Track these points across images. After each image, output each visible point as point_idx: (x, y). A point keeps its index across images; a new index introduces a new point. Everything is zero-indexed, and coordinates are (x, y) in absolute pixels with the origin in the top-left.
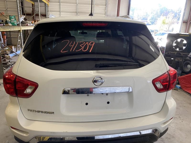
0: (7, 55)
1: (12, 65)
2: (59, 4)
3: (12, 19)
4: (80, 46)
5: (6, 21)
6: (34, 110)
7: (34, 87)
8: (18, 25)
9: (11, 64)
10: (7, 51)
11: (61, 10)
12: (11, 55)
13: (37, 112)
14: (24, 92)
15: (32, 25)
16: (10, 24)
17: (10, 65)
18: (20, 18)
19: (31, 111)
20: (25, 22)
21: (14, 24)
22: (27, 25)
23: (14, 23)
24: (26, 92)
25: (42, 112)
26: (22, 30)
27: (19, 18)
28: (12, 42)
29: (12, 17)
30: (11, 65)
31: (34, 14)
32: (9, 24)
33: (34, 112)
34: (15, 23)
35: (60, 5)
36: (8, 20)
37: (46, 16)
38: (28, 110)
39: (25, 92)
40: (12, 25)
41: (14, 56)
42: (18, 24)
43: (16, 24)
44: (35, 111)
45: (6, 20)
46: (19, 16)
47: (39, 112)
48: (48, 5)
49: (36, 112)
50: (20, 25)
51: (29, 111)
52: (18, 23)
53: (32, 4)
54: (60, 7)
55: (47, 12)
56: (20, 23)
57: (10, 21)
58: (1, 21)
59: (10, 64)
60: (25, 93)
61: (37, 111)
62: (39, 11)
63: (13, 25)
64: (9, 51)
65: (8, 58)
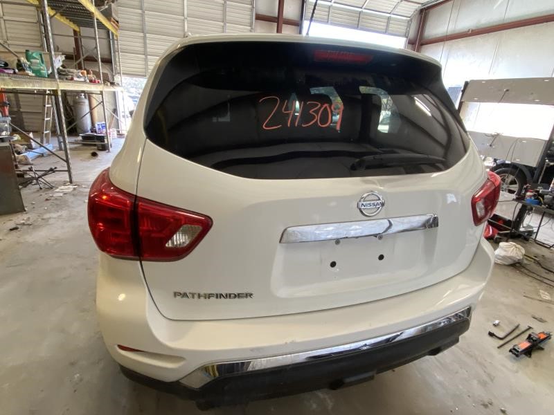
0: (19, 153)
1: (39, 177)
2: (142, 34)
3: (33, 60)
4: (311, 112)
5: (17, 64)
6: (194, 292)
7: (199, 228)
8: (51, 76)
9: (37, 176)
10: (17, 145)
11: (148, 50)
12: (30, 155)
13: (202, 299)
14: (167, 245)
15: (82, 79)
16: (30, 73)
17: (33, 178)
18: (54, 59)
19: (185, 295)
20: (64, 71)
21: (41, 73)
22: (72, 79)
23: (40, 69)
24: (173, 243)
25: (219, 296)
26: (62, 91)
27: (51, 58)
28: (25, 124)
29: (34, 55)
30: (37, 179)
31: (80, 58)
32: (27, 72)
33: (193, 297)
34: (42, 71)
35: (145, 38)
36: (23, 60)
37: (111, 62)
38: (176, 294)
39: (169, 244)
40: (34, 75)
41: (38, 157)
42: (51, 73)
43: (44, 72)
44: (196, 296)
45: (19, 61)
46: (53, 53)
47: (209, 296)
48: (116, 36)
49: (199, 296)
50: (57, 76)
51: (178, 298)
52: (50, 71)
53: (75, 32)
54: (145, 43)
55: (114, 52)
56: (56, 71)
57: (28, 63)
58: (3, 63)
59: (33, 175)
60: (169, 248)
61: (202, 293)
62: (96, 48)
63: (36, 76)
64: (22, 145)
65: (21, 160)
